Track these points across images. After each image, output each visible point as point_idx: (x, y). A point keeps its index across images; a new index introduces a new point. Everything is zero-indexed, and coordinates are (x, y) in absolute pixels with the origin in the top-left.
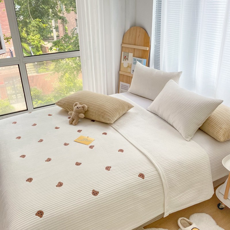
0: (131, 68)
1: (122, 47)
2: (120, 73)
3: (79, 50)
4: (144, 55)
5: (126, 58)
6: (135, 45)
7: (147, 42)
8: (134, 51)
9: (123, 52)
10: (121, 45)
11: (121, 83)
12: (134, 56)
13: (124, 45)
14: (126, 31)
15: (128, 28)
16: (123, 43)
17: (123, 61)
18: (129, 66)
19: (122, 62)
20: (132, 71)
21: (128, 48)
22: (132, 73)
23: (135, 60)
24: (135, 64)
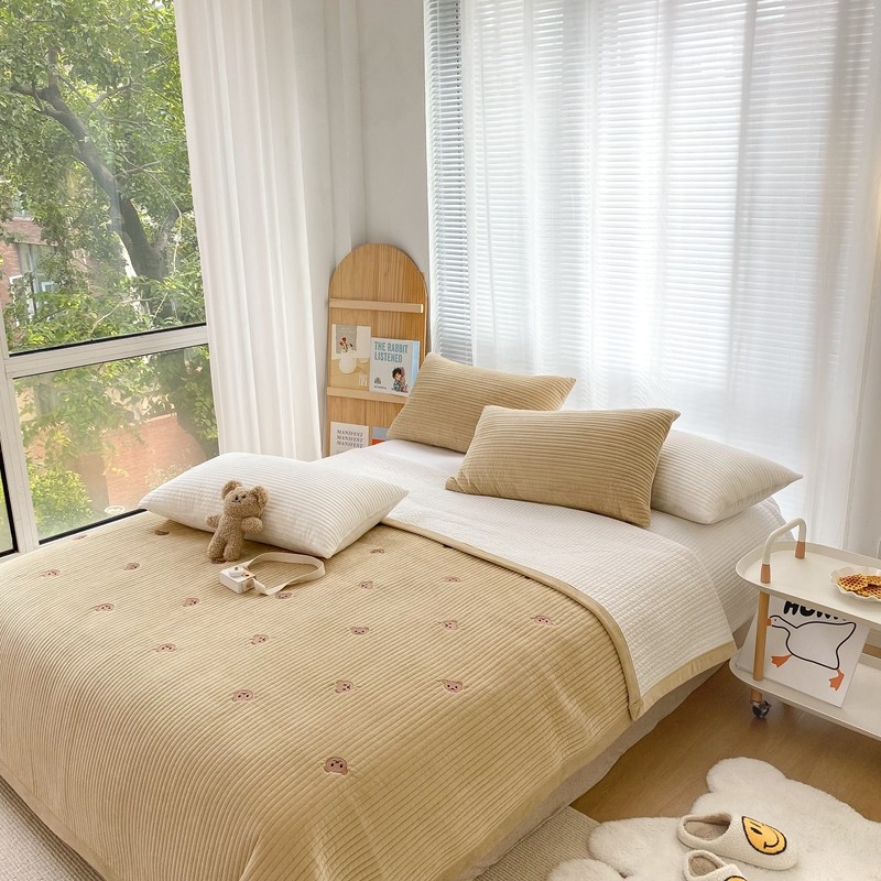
0: (366, 372)
1: (330, 310)
2: (330, 392)
3: (205, 324)
4: (414, 327)
5: (345, 343)
6: (375, 300)
7: (416, 290)
8: (375, 320)
9: (334, 326)
10: (327, 302)
11: (335, 426)
12: (374, 335)
13: (335, 304)
14: (338, 263)
15: (345, 247)
16: (331, 296)
17: (338, 352)
18: (362, 368)
19: (335, 356)
20: (372, 384)
21: (353, 310)
22: (372, 388)
23: (381, 346)
24: (381, 357)
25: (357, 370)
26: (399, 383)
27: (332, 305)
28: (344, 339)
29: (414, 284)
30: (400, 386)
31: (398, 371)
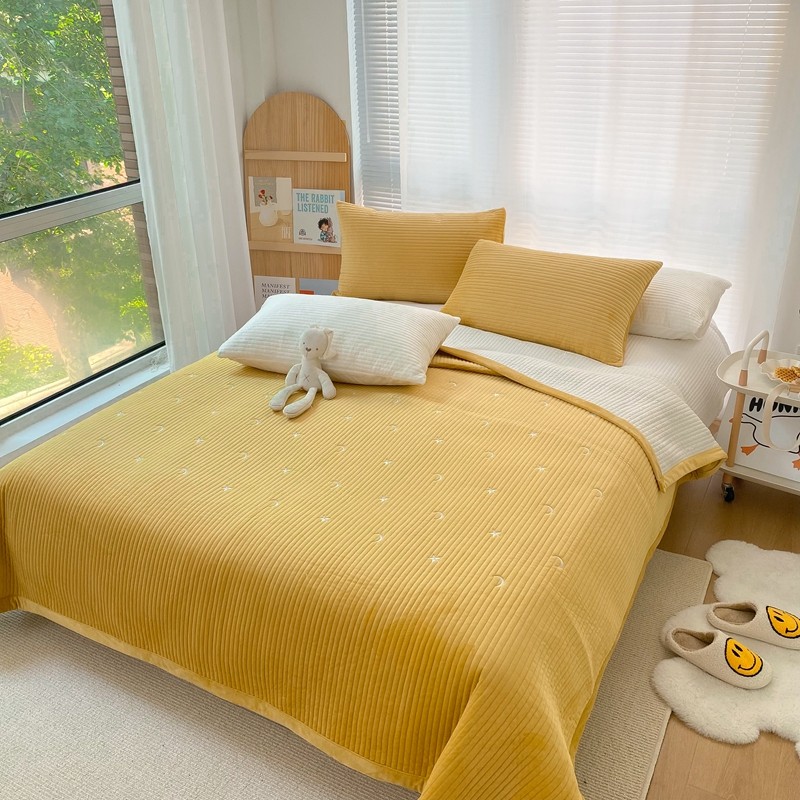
0: (290, 224)
1: (245, 162)
2: (251, 246)
4: (339, 178)
5: (264, 196)
6: (294, 149)
8: (296, 170)
9: (251, 179)
10: (243, 154)
12: (295, 185)
13: (250, 156)
14: (249, 117)
15: (258, 97)
16: (246, 148)
17: (257, 204)
18: (285, 221)
19: (253, 209)
20: (297, 235)
21: (269, 161)
22: (297, 240)
23: (303, 197)
24: (304, 209)
25: (279, 222)
26: (326, 233)
27: (247, 157)
28: (263, 192)
29: (336, 134)
30: (327, 237)
31: (323, 222)
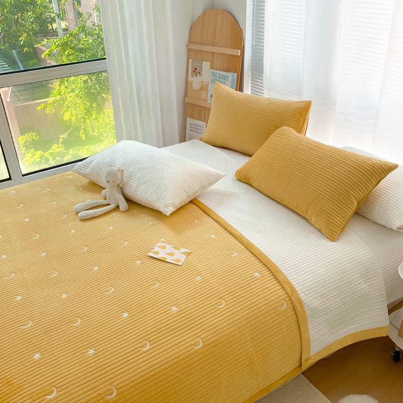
0: (207, 90)
1: (189, 50)
2: (187, 100)
4: (235, 66)
5: (197, 71)
6: (213, 45)
7: (238, 40)
8: (213, 58)
9: (191, 60)
10: (188, 45)
11: (189, 120)
12: (212, 68)
14: (195, 20)
15: (199, 11)
16: (190, 41)
17: (192, 76)
18: (204, 88)
19: (190, 79)
20: (209, 98)
21: (201, 51)
22: (209, 100)
23: (215, 75)
25: (202, 88)
27: (190, 47)
29: (237, 35)
